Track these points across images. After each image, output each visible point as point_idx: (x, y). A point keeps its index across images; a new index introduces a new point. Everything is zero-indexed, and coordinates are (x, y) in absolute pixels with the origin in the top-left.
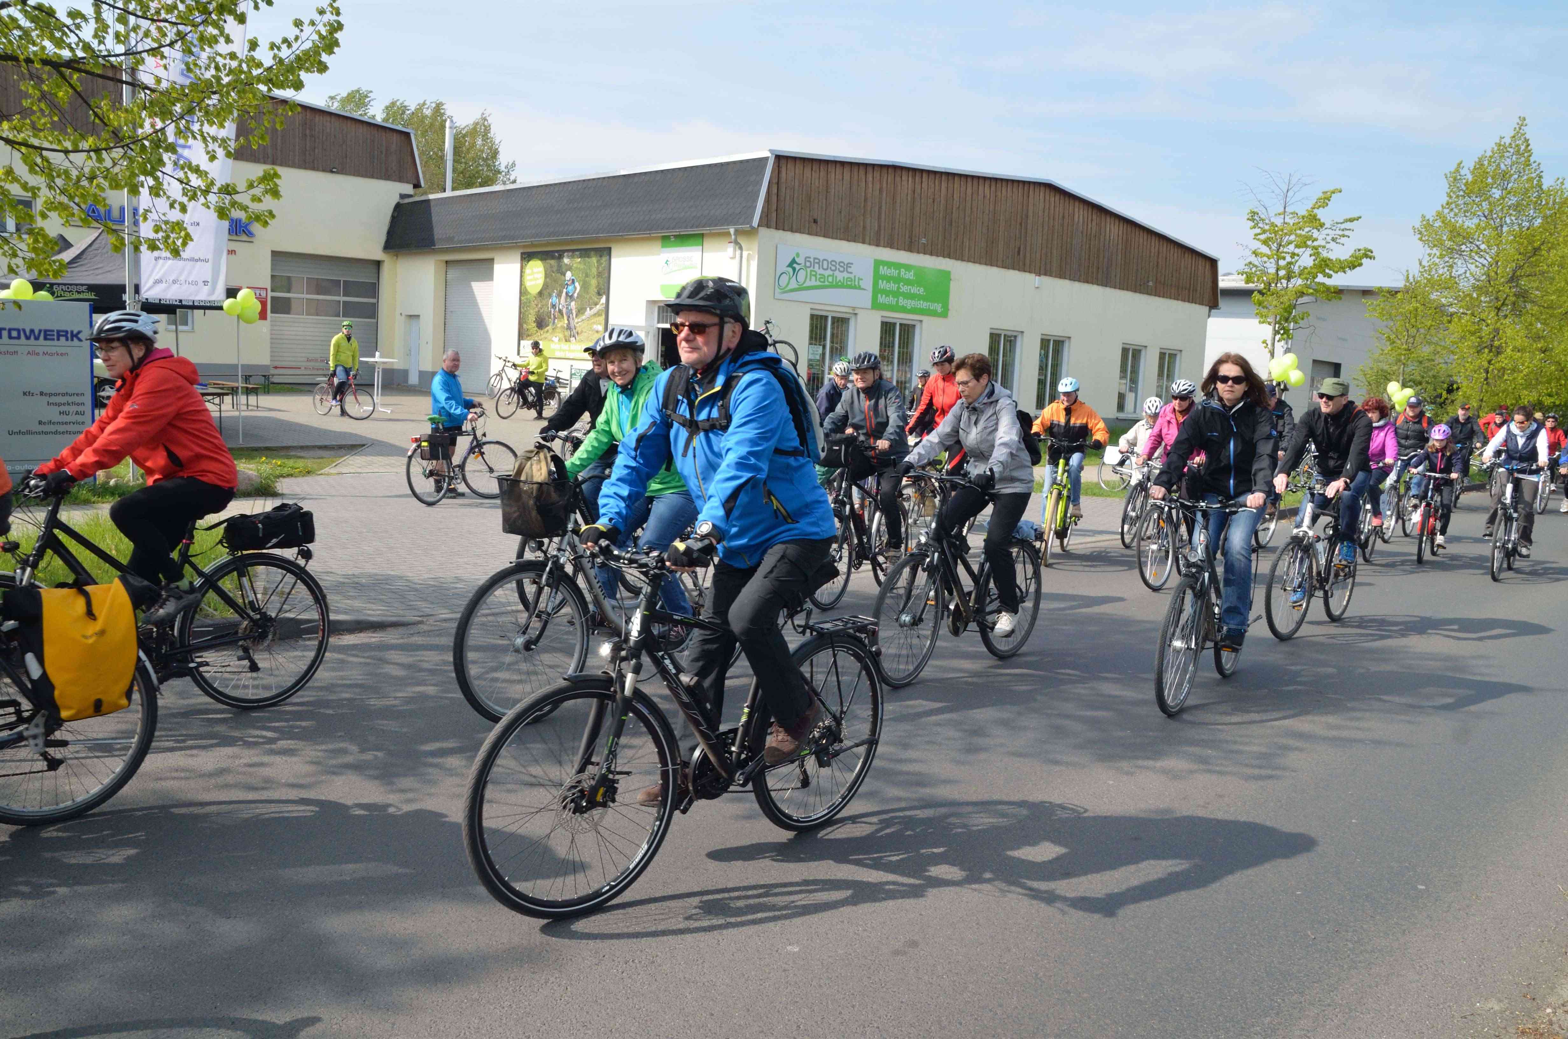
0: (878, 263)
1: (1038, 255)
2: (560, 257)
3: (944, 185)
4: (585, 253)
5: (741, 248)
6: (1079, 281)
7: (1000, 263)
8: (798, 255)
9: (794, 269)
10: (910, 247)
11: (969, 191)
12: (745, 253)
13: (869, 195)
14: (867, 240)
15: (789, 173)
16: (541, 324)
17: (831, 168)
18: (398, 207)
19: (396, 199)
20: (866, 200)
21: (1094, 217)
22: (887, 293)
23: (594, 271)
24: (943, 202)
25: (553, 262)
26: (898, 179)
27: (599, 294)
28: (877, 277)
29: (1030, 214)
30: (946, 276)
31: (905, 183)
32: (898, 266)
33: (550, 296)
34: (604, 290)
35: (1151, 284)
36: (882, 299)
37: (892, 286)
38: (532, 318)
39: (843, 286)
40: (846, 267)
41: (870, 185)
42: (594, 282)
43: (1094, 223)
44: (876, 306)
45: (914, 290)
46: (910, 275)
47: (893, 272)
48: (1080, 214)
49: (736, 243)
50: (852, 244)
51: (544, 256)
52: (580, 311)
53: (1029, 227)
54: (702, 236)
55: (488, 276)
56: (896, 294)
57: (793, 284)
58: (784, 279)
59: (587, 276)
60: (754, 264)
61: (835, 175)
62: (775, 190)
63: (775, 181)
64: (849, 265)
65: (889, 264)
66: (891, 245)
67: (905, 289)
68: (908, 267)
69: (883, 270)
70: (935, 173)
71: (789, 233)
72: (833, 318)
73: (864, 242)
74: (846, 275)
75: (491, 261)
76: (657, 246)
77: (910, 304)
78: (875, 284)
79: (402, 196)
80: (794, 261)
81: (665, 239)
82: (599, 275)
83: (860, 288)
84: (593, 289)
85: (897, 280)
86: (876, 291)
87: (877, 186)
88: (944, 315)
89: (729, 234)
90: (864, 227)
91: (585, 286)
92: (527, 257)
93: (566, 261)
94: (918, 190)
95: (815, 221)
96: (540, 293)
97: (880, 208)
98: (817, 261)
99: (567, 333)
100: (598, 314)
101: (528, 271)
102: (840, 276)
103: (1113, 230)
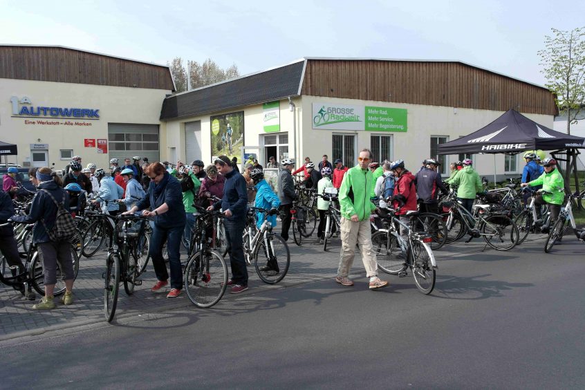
0: (367, 108)
1: (455, 98)
2: (225, 118)
3: (401, 67)
4: (234, 115)
5: (294, 106)
6: (479, 109)
7: (434, 103)
8: (324, 107)
9: (322, 114)
10: (384, 99)
11: (415, 69)
12: (297, 109)
13: (360, 76)
14: (361, 96)
15: (315, 67)
16: (219, 148)
17: (339, 64)
18: (165, 100)
19: (164, 97)
20: (358, 77)
21: (485, 76)
22: (373, 122)
23: (238, 123)
24: (401, 75)
25: (222, 120)
26: (375, 66)
27: (240, 133)
28: (367, 115)
29: (449, 78)
30: (405, 112)
31: (379, 68)
32: (378, 109)
33: (222, 135)
34: (242, 131)
35: (519, 106)
36: (370, 125)
37: (376, 119)
38: (216, 146)
39: (349, 121)
40: (350, 111)
41: (361, 70)
42: (238, 128)
43: (485, 79)
44: (367, 129)
45: (388, 119)
46: (385, 113)
47: (376, 112)
48: (476, 75)
49: (291, 103)
50: (353, 100)
51: (219, 117)
52: (234, 141)
53: (449, 84)
54: (279, 102)
55: (199, 128)
56: (378, 122)
57: (322, 121)
58: (317, 120)
59: (235, 125)
60: (301, 113)
61: (341, 67)
62: (309, 77)
63: (309, 72)
64: (352, 110)
65: (373, 108)
66: (374, 99)
67: (382, 119)
68: (384, 109)
69: (370, 111)
70: (395, 62)
71: (318, 97)
72: (345, 136)
73: (359, 99)
74: (350, 115)
75: (199, 122)
76: (261, 108)
77: (386, 127)
78: (366, 118)
79: (167, 96)
80: (322, 110)
81: (264, 104)
82: (240, 124)
83: (358, 121)
84: (238, 131)
85: (379, 115)
86: (367, 121)
87: (364, 70)
88: (405, 131)
89: (288, 100)
90: (359, 91)
91: (235, 130)
92: (212, 119)
93: (227, 119)
94: (387, 71)
95: (332, 90)
96: (218, 134)
97: (367, 81)
98: (333, 109)
99: (229, 152)
100: (240, 142)
101: (213, 125)
102: (347, 116)
103: (496, 82)
